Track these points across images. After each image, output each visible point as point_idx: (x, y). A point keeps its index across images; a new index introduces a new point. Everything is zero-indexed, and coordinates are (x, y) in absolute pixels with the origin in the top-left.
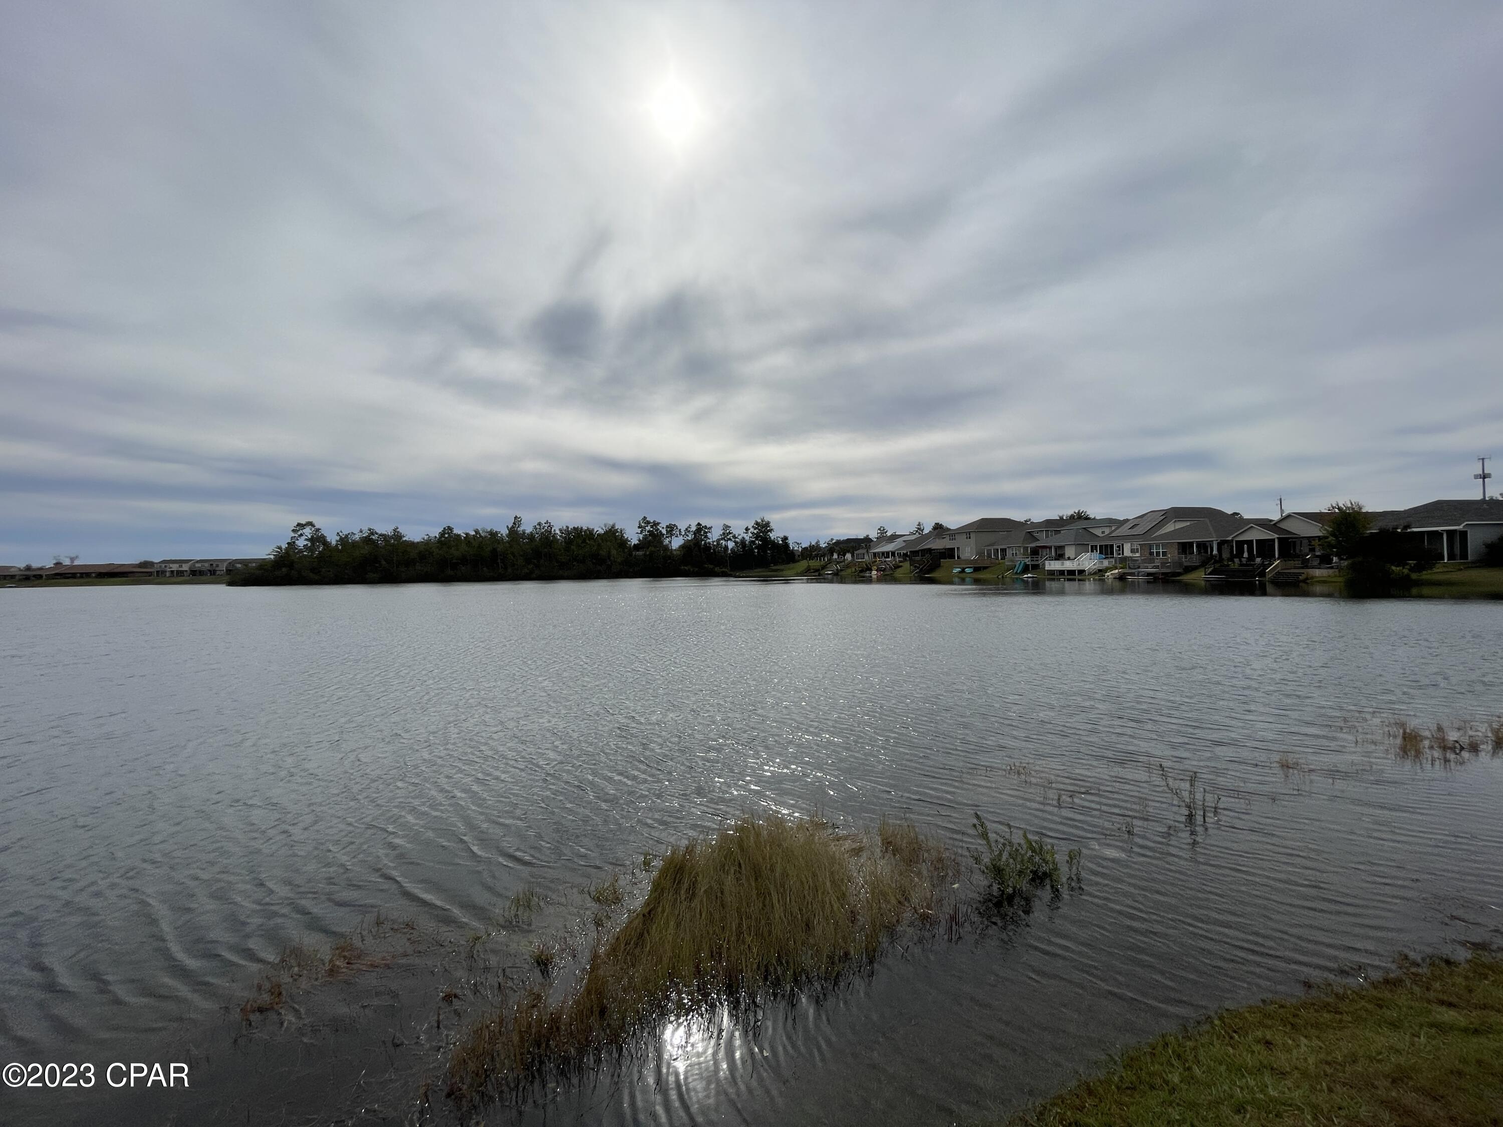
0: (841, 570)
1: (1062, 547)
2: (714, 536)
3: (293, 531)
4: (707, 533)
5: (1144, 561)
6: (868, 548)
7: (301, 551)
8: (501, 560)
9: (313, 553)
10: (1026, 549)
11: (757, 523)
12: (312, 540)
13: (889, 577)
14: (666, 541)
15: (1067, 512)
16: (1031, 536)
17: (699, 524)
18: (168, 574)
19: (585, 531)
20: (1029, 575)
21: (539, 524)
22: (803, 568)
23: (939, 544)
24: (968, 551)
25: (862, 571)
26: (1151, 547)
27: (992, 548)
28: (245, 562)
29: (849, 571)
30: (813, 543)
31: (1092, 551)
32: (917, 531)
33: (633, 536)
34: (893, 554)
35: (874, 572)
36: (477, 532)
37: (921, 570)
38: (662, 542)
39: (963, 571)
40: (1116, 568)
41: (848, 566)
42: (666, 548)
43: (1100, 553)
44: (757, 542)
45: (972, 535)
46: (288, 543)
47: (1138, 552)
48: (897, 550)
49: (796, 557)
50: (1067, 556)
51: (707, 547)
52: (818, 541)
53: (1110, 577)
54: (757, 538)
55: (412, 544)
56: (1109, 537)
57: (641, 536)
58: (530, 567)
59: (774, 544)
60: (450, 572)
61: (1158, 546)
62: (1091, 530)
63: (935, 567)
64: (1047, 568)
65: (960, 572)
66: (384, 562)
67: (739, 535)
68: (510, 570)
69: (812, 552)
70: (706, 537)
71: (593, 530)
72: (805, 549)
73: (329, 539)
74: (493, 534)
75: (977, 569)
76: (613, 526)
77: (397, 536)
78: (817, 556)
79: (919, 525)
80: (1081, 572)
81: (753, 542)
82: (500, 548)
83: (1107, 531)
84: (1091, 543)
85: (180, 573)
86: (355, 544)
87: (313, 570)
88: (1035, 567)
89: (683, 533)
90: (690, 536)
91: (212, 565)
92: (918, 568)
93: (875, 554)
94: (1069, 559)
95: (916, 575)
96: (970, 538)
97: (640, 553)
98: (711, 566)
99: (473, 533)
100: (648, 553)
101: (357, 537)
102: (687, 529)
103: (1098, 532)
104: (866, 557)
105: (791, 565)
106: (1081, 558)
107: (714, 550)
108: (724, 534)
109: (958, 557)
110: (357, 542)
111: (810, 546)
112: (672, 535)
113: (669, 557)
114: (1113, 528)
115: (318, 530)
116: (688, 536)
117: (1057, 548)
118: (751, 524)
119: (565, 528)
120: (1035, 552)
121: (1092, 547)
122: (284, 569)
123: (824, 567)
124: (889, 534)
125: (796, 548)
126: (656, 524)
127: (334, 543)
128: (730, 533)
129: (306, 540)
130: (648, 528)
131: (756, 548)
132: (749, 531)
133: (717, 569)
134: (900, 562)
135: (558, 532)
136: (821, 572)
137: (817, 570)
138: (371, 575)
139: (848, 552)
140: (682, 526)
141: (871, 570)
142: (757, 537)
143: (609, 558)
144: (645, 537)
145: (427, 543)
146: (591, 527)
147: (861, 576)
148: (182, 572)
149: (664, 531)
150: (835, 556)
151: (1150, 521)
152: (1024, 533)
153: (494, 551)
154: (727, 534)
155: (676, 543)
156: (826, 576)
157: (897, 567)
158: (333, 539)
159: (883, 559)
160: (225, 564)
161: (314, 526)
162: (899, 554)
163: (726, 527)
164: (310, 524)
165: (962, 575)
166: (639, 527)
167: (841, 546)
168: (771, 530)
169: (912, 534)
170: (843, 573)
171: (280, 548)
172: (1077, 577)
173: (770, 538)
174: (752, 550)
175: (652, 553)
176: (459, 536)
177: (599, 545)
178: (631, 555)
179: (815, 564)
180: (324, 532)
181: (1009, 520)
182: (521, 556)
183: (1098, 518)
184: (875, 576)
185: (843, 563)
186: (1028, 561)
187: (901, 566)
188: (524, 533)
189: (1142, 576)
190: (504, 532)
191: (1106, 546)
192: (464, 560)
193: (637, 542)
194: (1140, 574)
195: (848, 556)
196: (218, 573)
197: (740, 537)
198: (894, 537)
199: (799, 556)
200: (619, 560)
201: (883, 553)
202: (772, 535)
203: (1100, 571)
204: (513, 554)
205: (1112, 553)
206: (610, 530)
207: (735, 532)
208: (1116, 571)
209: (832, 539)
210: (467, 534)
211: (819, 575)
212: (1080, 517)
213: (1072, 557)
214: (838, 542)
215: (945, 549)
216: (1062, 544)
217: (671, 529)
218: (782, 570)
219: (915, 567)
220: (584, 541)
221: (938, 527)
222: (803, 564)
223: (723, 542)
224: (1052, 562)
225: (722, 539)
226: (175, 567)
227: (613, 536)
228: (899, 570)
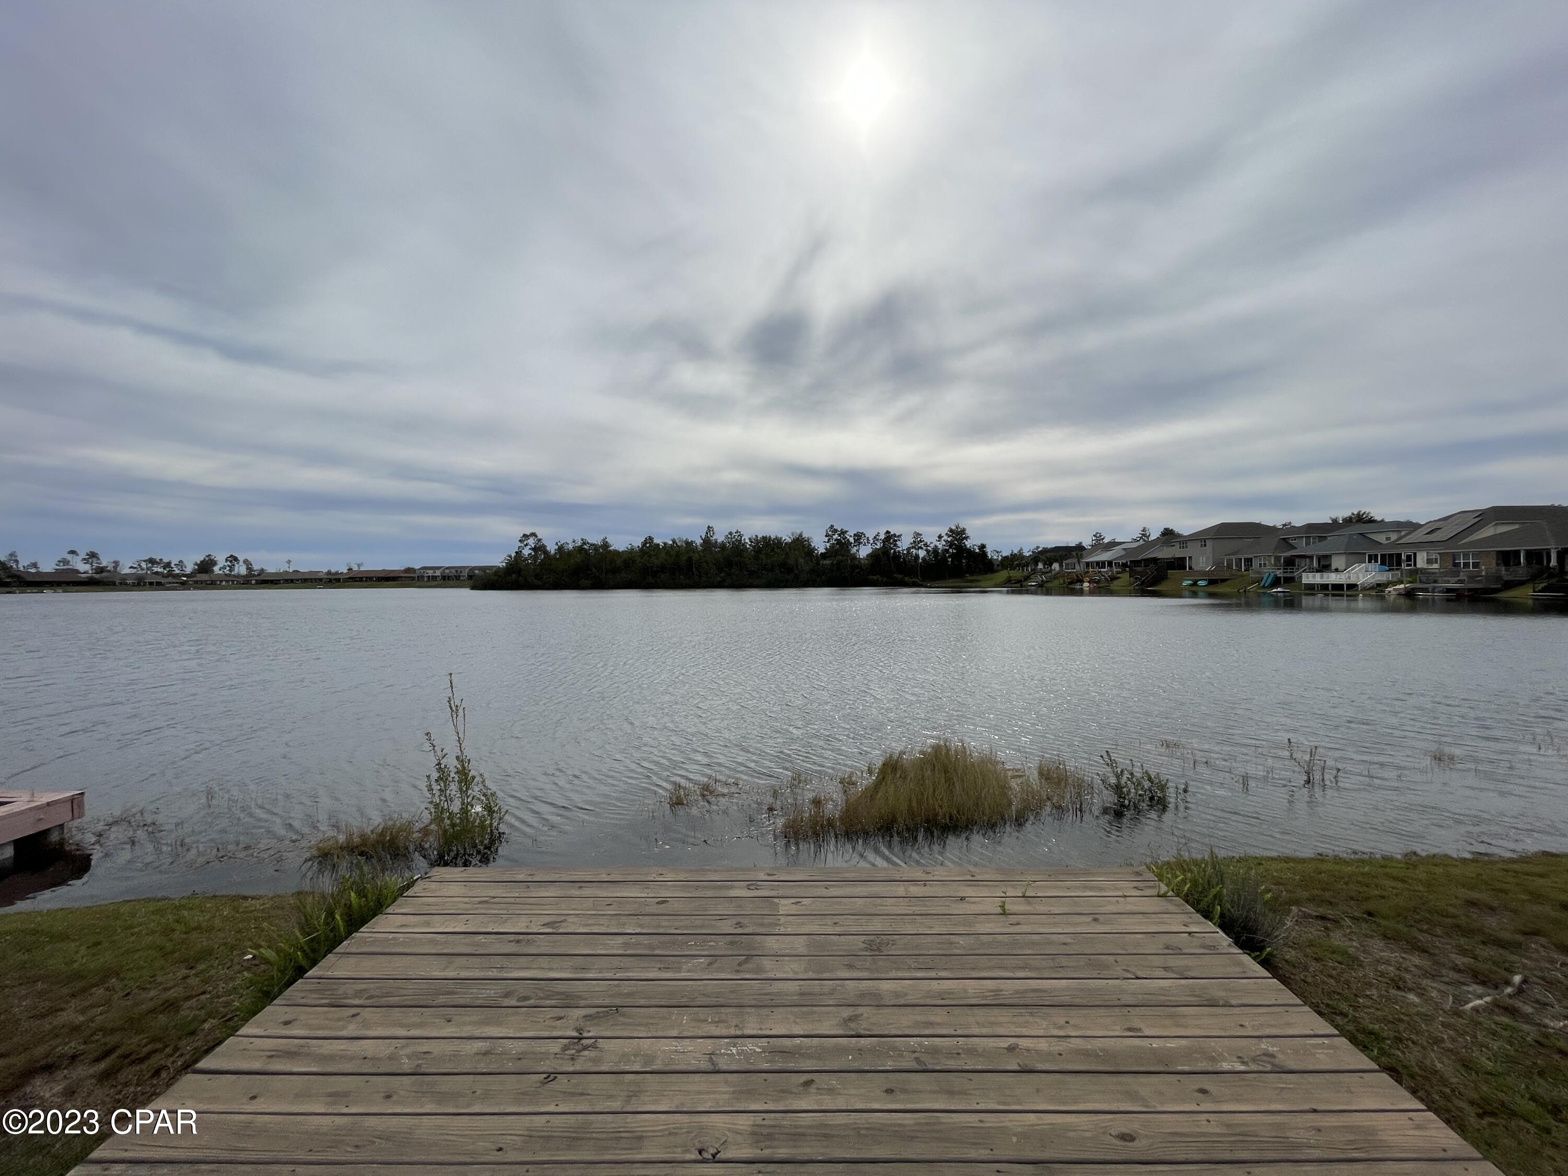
0: (1047, 582)
1: (1328, 557)
2: (904, 545)
3: (520, 541)
4: (896, 541)
5: (1445, 574)
6: (1079, 558)
7: (526, 559)
8: (696, 568)
9: (536, 561)
10: (1277, 559)
11: (951, 530)
12: (534, 549)
13: (1103, 588)
14: (854, 550)
15: (1342, 514)
16: (1286, 543)
17: (888, 532)
18: (426, 579)
19: (773, 541)
20: (1279, 589)
21: (731, 533)
22: (1002, 579)
23: (1166, 553)
24: (1203, 561)
25: (1071, 583)
26: (1454, 556)
27: (1234, 558)
28: (483, 569)
29: (1056, 583)
30: (1015, 552)
31: (1370, 562)
32: (1141, 538)
33: (820, 544)
34: (1110, 563)
35: (1086, 584)
36: (674, 541)
37: (1143, 583)
38: (849, 551)
39: (1195, 584)
40: (1402, 583)
41: (1056, 577)
42: (854, 557)
43: (1382, 564)
44: (951, 550)
45: (1208, 543)
46: (516, 552)
47: (1436, 563)
48: (1115, 559)
49: (995, 567)
50: (1333, 567)
51: (897, 556)
52: (1021, 549)
53: (1393, 593)
54: (950, 547)
55: (616, 553)
56: (1395, 544)
57: (828, 545)
58: (722, 575)
59: (970, 553)
60: (651, 580)
61: (1466, 556)
62: (1371, 536)
63: (1159, 578)
64: (1304, 581)
65: (1191, 585)
66: (594, 570)
67: (931, 543)
68: (704, 579)
69: (1014, 561)
70: (895, 545)
71: (781, 538)
72: (1005, 559)
73: (548, 549)
74: (689, 544)
75: (1212, 582)
76: (801, 535)
77: (606, 545)
78: (1019, 565)
79: (1144, 530)
80: (1352, 587)
81: (947, 551)
82: (696, 557)
83: (1394, 537)
84: (1373, 552)
85: (434, 578)
86: (570, 553)
87: (537, 576)
88: (1289, 580)
89: (872, 541)
90: (879, 544)
91: (457, 571)
92: (1140, 579)
93: (1088, 564)
94: (1337, 570)
95: (1137, 588)
96: (1205, 545)
97: (827, 562)
98: (900, 576)
99: (671, 542)
100: (835, 562)
101: (571, 547)
102: (875, 538)
103: (1381, 538)
104: (1077, 567)
105: (989, 576)
106: (1352, 570)
107: (904, 559)
108: (914, 542)
109: (1190, 568)
110: (571, 551)
111: (1011, 555)
112: (860, 543)
113: (857, 567)
114: (1403, 533)
115: (540, 540)
116: (876, 544)
117: (1319, 559)
118: (944, 531)
119: (754, 537)
120: (1290, 562)
121: (1370, 556)
122: (514, 576)
123: (1027, 578)
124: (1106, 541)
125: (995, 557)
126: (843, 532)
127: (553, 552)
128: (921, 541)
129: (530, 549)
130: (836, 536)
131: (950, 557)
132: (943, 539)
133: (906, 579)
134: (1118, 573)
135: (747, 541)
136: (1024, 583)
137: (1019, 581)
138: (584, 582)
139: (1056, 561)
140: (870, 534)
141: (1082, 581)
142: (951, 544)
143: (797, 567)
144: (832, 546)
145: (631, 552)
146: (779, 536)
147: (1071, 587)
148: (436, 577)
149: (852, 540)
150: (1040, 566)
151: (1457, 524)
152: (1278, 539)
153: (690, 560)
154: (918, 542)
155: (864, 552)
156: (1029, 588)
157: (1113, 578)
158: (552, 548)
159: (1097, 570)
160: (467, 570)
161: (536, 536)
162: (1117, 565)
163: (918, 535)
164: (534, 535)
165: (1194, 588)
166: (826, 536)
167: (1048, 555)
168: (966, 538)
169: (1135, 541)
170: (1049, 585)
171: (510, 556)
172: (1345, 592)
173: (965, 545)
174: (944, 559)
175: (839, 563)
176: (658, 545)
177: (787, 554)
178: (818, 564)
179: (1016, 574)
180: (544, 542)
181: (1259, 524)
182: (714, 564)
183: (1386, 520)
184: (1087, 589)
185: (1050, 574)
186: (1280, 573)
187: (1119, 578)
188: (716, 542)
189: (1439, 592)
190: (699, 541)
191: (1391, 556)
192: (662, 568)
193: (823, 551)
194: (1436, 590)
195: (1056, 566)
196: (462, 578)
197: (932, 545)
198: (1113, 544)
199: (998, 565)
200: (807, 568)
201: (1098, 563)
202: (968, 544)
203: (1379, 585)
204: (706, 562)
205: (1399, 564)
206: (798, 539)
207: (927, 540)
208: (1402, 586)
209: (1038, 547)
210: (665, 544)
211: (1021, 586)
212: (1360, 519)
213: (1340, 568)
214: (1045, 551)
215: (1174, 558)
216: (1328, 553)
217: (858, 537)
218: (979, 581)
219: (1136, 578)
220: (773, 550)
221: (1168, 534)
222: (1003, 575)
223: (914, 551)
224: (1311, 575)
225: (912, 548)
226: (430, 573)
227: (801, 544)
228: (1116, 582)
